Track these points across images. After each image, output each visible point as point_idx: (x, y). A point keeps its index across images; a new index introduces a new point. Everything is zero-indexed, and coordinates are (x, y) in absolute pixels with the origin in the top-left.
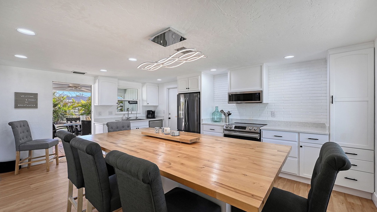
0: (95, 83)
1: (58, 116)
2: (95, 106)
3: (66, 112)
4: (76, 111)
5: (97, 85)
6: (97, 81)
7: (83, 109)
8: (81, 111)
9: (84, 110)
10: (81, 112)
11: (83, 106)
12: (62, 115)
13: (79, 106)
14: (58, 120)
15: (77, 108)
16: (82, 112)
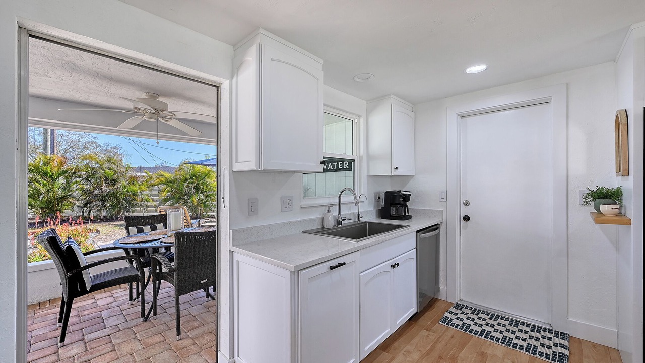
0: (235, 69)
1: (119, 203)
2: (235, 175)
3: (134, 194)
4: (154, 192)
5: (248, 75)
6: (251, 58)
7: (169, 188)
8: (165, 193)
9: (169, 191)
10: (163, 194)
11: (168, 182)
12: (126, 200)
13: (160, 183)
14: (119, 212)
15: (156, 187)
16: (166, 195)
